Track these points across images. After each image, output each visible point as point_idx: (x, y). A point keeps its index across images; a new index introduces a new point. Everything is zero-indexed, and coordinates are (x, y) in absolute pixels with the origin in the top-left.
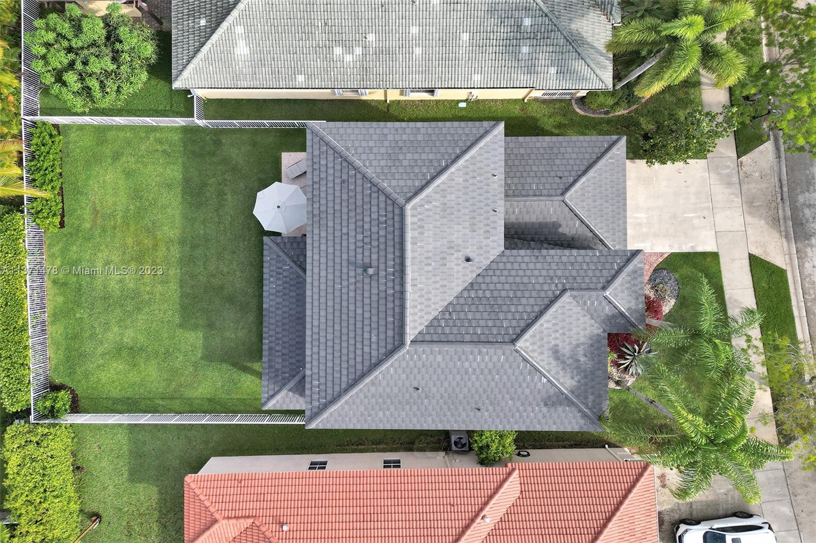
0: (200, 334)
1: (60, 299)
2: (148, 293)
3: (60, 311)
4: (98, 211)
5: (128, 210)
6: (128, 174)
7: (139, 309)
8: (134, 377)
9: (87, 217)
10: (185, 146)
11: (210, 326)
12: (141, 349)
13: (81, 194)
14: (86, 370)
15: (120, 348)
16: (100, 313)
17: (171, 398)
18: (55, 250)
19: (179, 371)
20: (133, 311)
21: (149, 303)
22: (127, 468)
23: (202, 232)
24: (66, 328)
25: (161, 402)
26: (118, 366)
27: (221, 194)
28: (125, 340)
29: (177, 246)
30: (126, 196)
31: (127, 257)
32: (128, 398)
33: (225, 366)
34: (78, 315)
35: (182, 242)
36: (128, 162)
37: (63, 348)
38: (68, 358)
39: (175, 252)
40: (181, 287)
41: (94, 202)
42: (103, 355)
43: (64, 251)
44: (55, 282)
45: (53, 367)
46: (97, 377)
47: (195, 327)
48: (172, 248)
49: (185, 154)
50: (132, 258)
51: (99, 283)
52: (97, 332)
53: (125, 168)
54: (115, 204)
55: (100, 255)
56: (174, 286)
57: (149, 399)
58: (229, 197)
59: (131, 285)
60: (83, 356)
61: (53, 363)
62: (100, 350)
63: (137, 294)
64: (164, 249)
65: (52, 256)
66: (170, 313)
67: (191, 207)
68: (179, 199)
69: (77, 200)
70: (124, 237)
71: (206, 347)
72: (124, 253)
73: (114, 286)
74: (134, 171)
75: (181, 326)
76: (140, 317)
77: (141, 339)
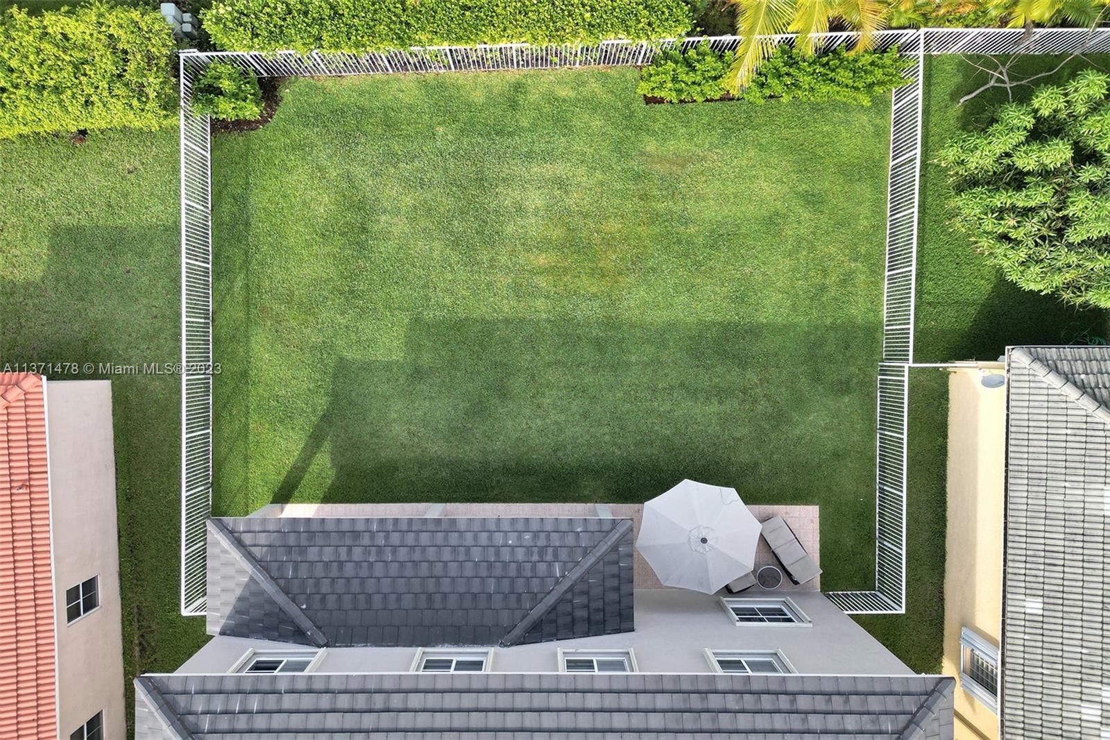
0: (397, 356)
1: (478, 97)
2: (492, 260)
3: (451, 96)
4: (683, 166)
5: (686, 222)
6: (772, 223)
7: (456, 243)
8: (296, 235)
9: (672, 145)
10: (833, 327)
11: (418, 374)
12: (362, 246)
13: (724, 136)
14: (312, 146)
15: (364, 209)
16: (446, 170)
17: (247, 302)
18: (594, 86)
19: (311, 318)
20: (452, 233)
21: (471, 262)
22: (83, 222)
23: (633, 359)
24: (410, 108)
25: (239, 283)
26: (324, 205)
27: (722, 393)
28: (383, 218)
29: (601, 314)
30: (720, 218)
31: (577, 221)
32: (247, 224)
33: (322, 402)
34: (440, 130)
35: (610, 323)
36: (799, 223)
37: (362, 101)
38: (339, 113)
39: (589, 311)
40: (507, 321)
41: (704, 159)
42: (349, 178)
43: (592, 105)
44: (518, 87)
45: (319, 84)
46: (296, 166)
47: (413, 346)
48: (596, 304)
49: (816, 328)
50: (574, 230)
51: (517, 168)
52: (402, 165)
53: (785, 217)
54: (700, 198)
55: (582, 170)
56: (509, 307)
57: (246, 262)
58: (714, 407)
59: (510, 229)
60: (347, 140)
61: (329, 84)
62: (359, 171)
63: (491, 239)
64: (594, 289)
65: (579, 82)
66: (448, 301)
67: (690, 338)
68: (710, 317)
69: (709, 127)
70: (622, 216)
71: (367, 367)
72: (585, 217)
73: (508, 197)
74: (779, 234)
75: (416, 321)
76: (437, 245)
77: (386, 248)
